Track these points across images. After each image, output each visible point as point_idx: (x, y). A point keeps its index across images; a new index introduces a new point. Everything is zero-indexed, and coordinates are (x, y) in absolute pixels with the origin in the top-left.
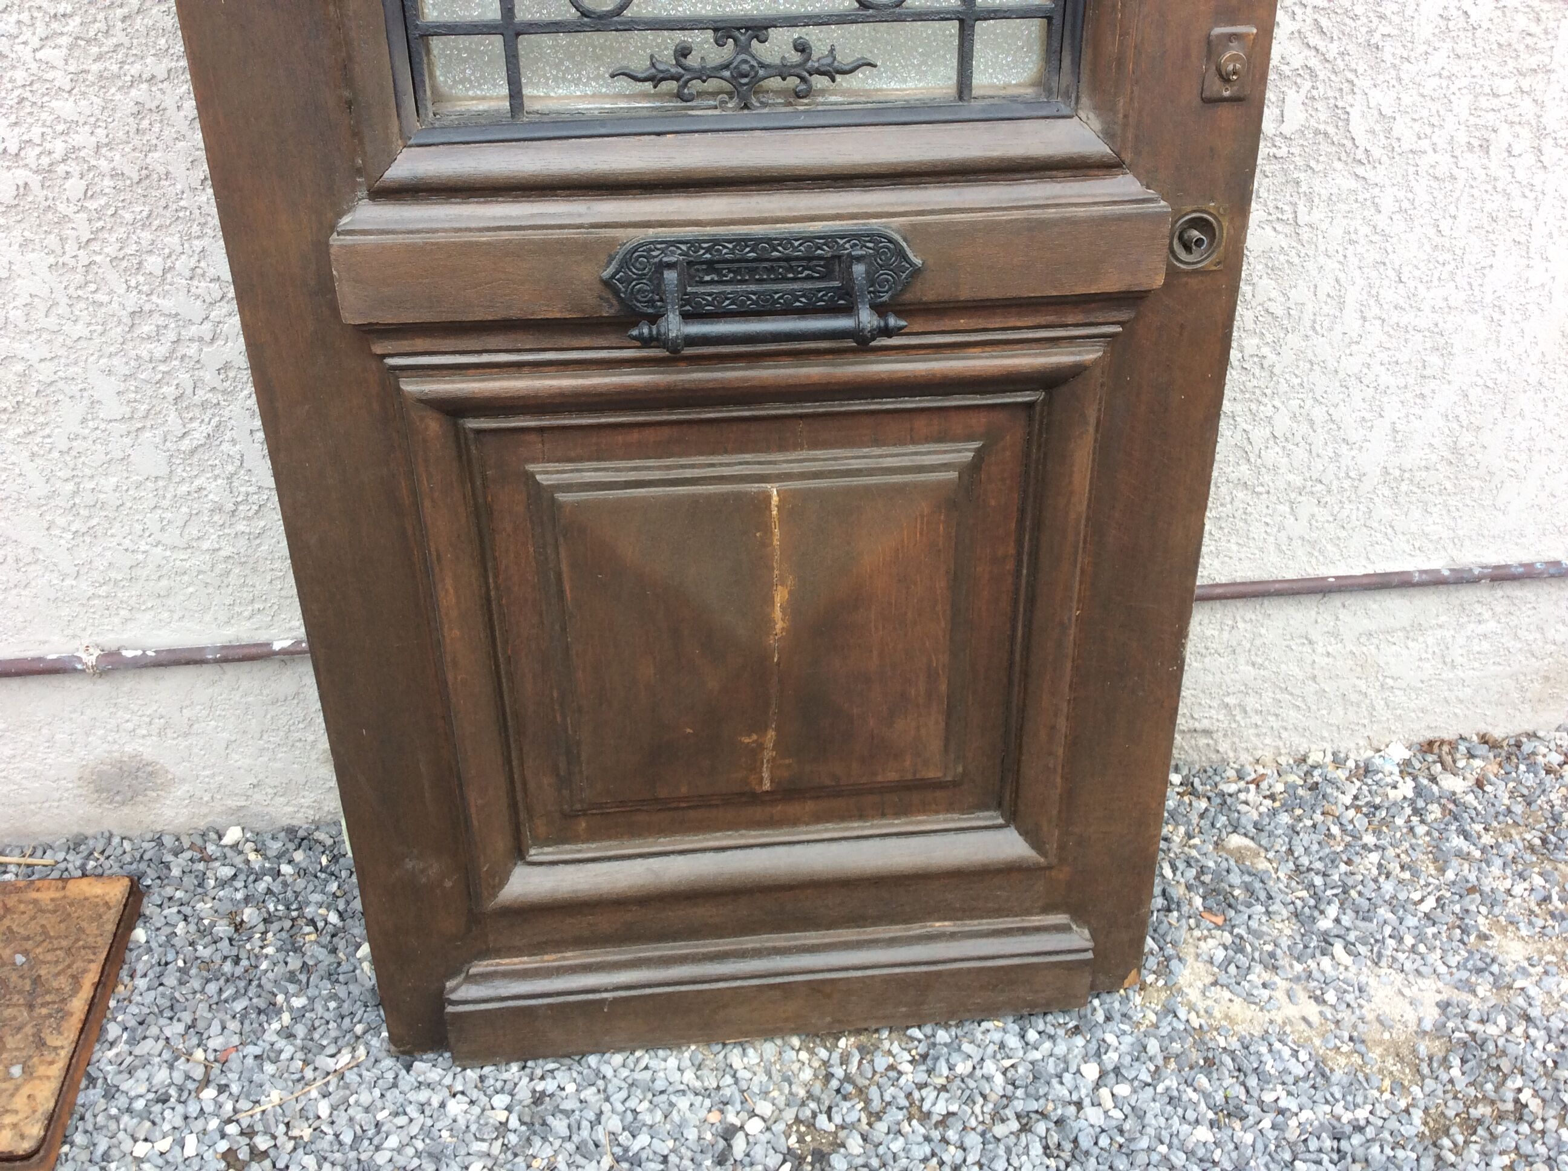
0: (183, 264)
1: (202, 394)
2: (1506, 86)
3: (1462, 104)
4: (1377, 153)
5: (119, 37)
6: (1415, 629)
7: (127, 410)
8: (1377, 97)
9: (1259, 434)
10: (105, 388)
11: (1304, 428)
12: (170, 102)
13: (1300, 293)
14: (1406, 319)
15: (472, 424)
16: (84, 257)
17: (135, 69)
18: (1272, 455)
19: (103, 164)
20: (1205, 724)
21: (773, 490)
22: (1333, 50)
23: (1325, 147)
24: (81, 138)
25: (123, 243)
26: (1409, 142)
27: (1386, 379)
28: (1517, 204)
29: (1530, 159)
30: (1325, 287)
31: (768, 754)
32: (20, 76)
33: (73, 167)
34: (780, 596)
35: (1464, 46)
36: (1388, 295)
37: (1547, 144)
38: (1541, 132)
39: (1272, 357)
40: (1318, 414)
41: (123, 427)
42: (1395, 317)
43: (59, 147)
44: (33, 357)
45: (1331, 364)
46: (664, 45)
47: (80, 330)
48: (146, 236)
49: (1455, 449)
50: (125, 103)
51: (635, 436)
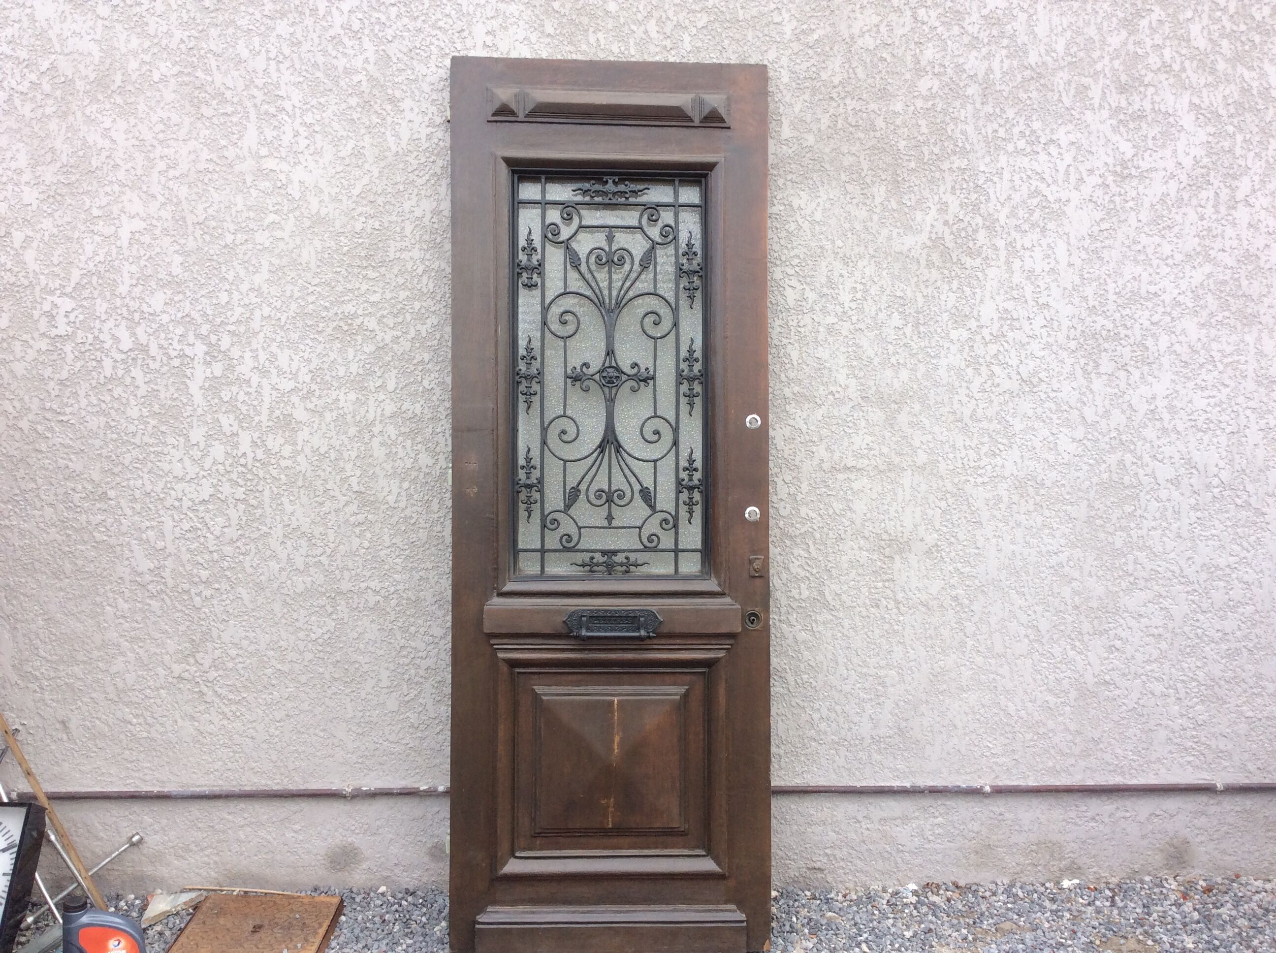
0: (422, 630)
1: (417, 679)
2: (880, 584)
3: (864, 590)
4: (838, 607)
5: (420, 556)
6: (905, 819)
7: (389, 684)
8: (833, 587)
9: (816, 716)
10: (385, 675)
11: (833, 715)
12: (431, 577)
13: (820, 658)
14: (865, 670)
15: (517, 670)
16: (390, 626)
17: (422, 566)
18: (823, 726)
19: (405, 596)
20: (818, 865)
21: (616, 699)
22: (814, 571)
23: (818, 604)
24: (401, 587)
25: (404, 622)
26: (848, 603)
27: (862, 695)
28: (896, 627)
29: (895, 611)
30: (830, 656)
31: (611, 809)
32: (386, 567)
33: (395, 596)
34: (617, 739)
35: (860, 571)
36: (855, 660)
37: (901, 606)
38: (897, 602)
39: (814, 684)
40: (838, 708)
41: (386, 691)
42: (859, 669)
43: (392, 589)
44: (363, 662)
45: (839, 688)
46: (586, 557)
47: (382, 652)
48: (412, 620)
49: (900, 729)
50: (417, 576)
51: (570, 678)
